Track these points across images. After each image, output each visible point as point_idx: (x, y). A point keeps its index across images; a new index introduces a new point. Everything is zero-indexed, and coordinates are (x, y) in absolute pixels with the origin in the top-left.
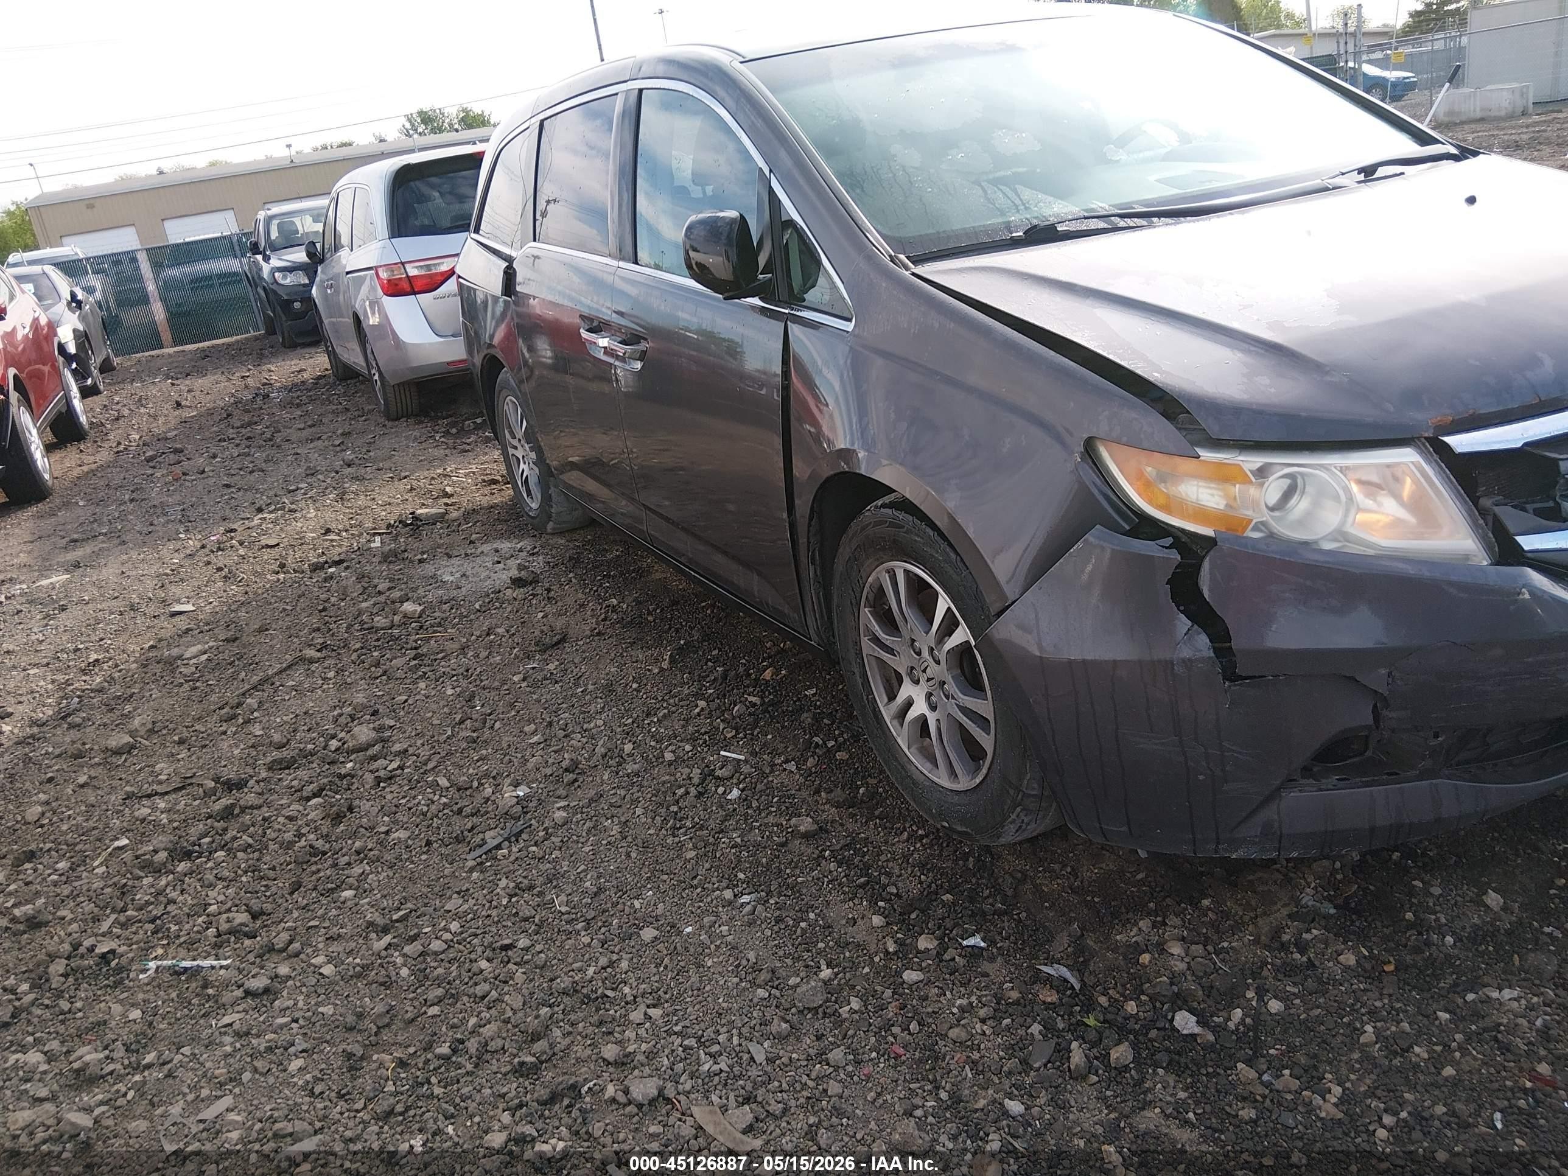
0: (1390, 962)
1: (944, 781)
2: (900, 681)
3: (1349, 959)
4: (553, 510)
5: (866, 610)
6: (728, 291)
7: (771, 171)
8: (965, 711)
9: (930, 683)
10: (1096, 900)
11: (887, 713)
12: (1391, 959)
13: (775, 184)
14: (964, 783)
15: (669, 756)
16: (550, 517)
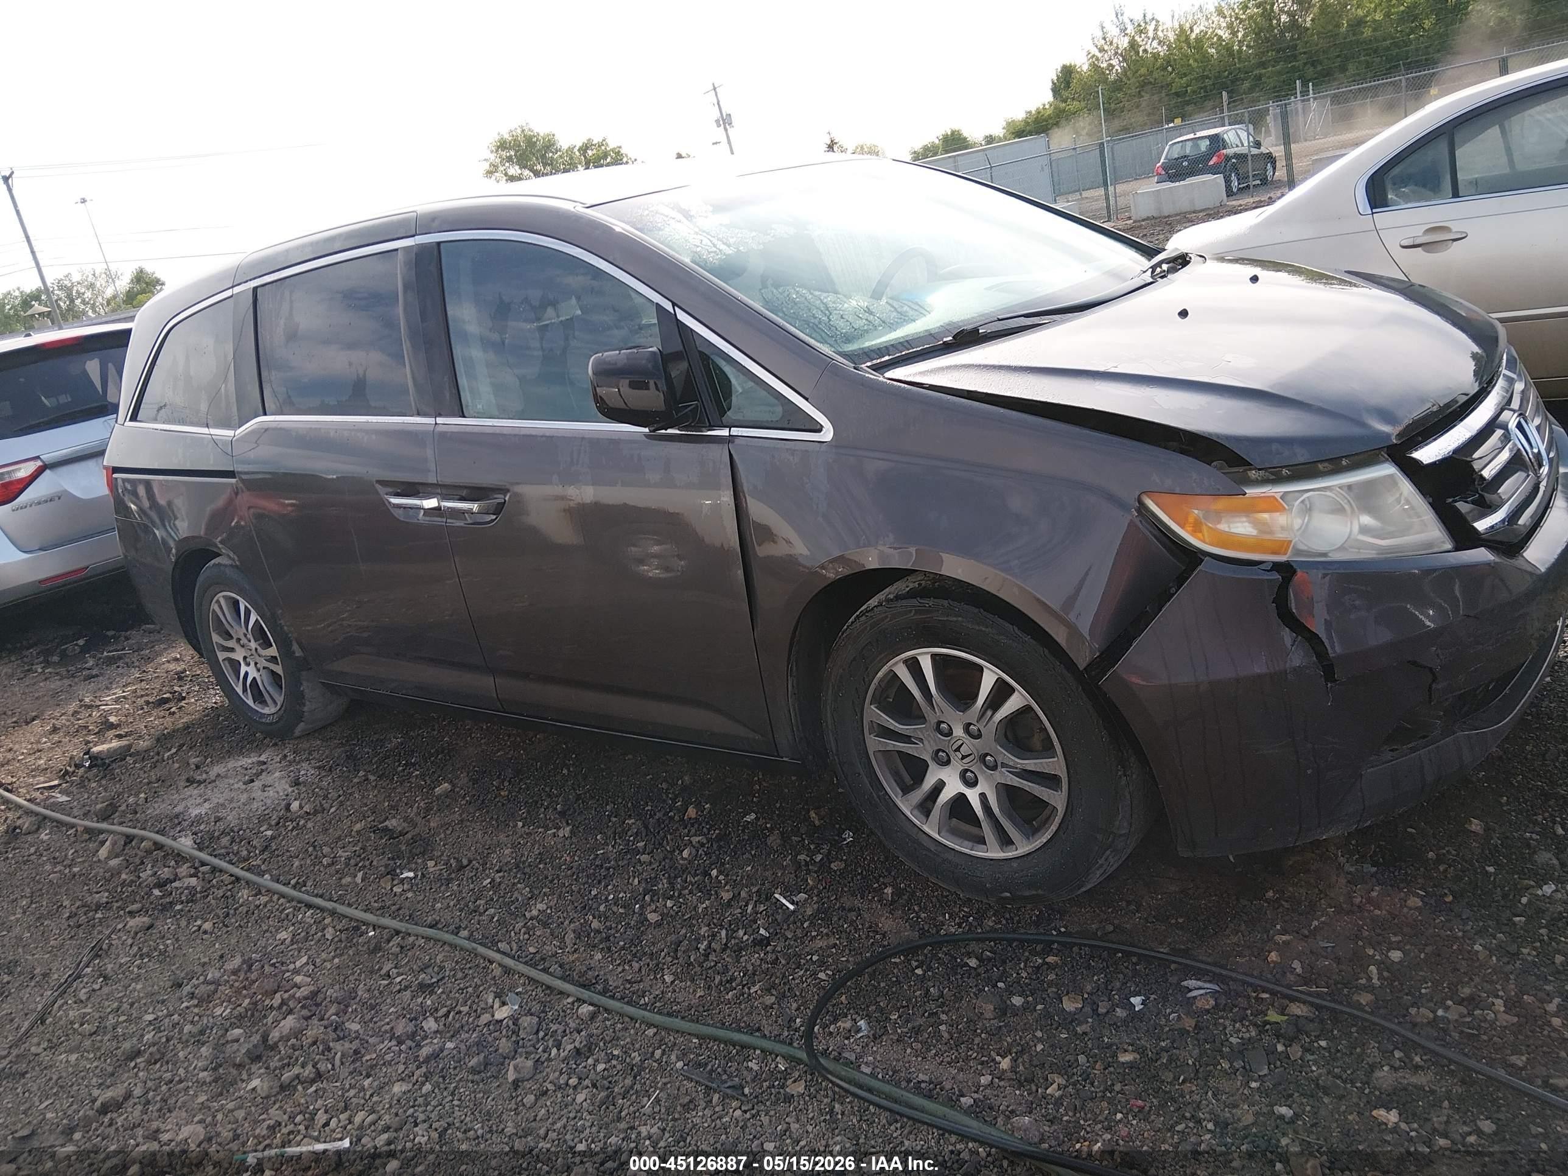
0: (1446, 894)
1: (994, 852)
2: (925, 766)
3: (1415, 902)
4: (305, 709)
5: (872, 707)
6: (658, 422)
7: (674, 305)
8: (1026, 774)
9: (966, 761)
10: (1180, 920)
11: (906, 805)
12: (1446, 891)
13: (682, 316)
14: (1023, 847)
15: (653, 917)
16: (300, 717)
